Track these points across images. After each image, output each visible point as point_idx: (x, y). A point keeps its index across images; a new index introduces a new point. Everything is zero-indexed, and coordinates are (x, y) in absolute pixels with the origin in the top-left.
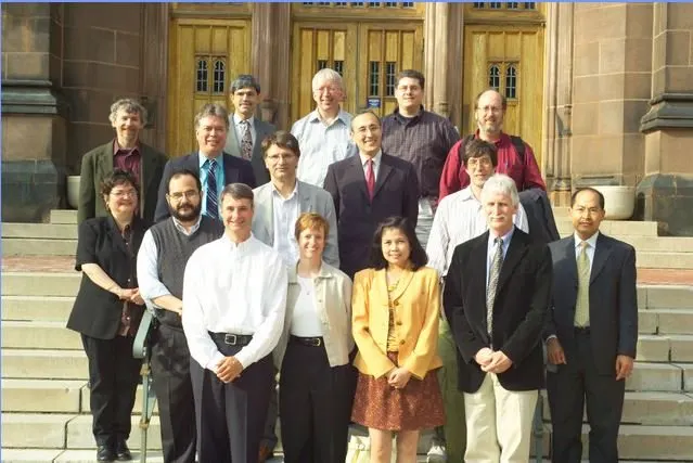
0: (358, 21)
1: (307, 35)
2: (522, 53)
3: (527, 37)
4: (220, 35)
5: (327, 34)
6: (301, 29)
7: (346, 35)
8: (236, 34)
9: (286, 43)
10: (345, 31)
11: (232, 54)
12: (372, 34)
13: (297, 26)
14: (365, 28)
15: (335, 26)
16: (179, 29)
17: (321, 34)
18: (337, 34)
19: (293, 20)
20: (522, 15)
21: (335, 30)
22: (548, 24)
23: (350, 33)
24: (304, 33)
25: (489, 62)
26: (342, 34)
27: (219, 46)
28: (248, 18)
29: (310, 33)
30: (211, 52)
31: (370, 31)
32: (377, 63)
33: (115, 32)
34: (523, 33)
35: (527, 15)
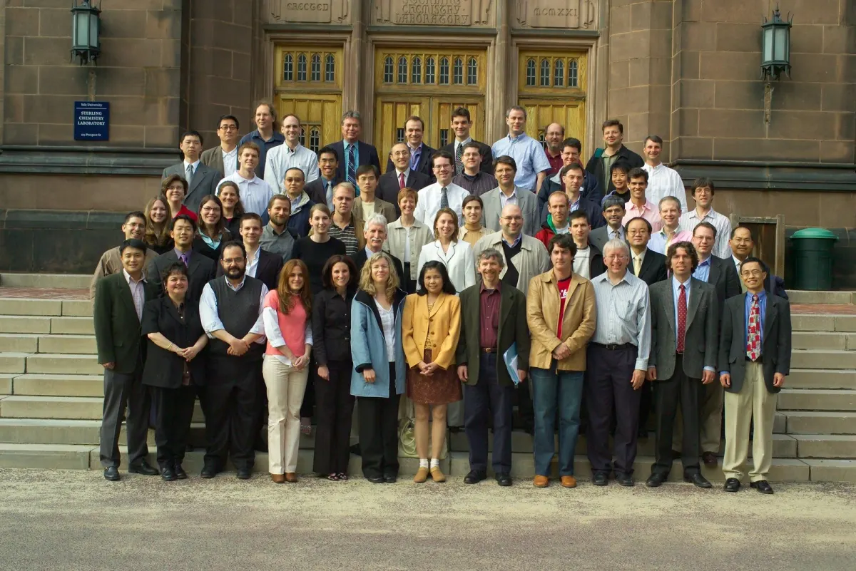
0: (430, 96)
1: (388, 108)
2: (566, 122)
3: (570, 109)
4: (315, 107)
5: (404, 106)
6: (383, 103)
7: (420, 108)
8: (328, 107)
9: (370, 115)
10: (419, 104)
11: (326, 123)
12: (442, 107)
13: (379, 100)
14: (436, 102)
15: (410, 100)
16: (282, 102)
17: (399, 106)
18: (413, 106)
19: (376, 95)
20: (567, 91)
21: (411, 103)
22: (588, 99)
23: (423, 106)
24: (386, 106)
25: (539, 130)
26: (417, 106)
27: (315, 117)
28: (339, 94)
29: (390, 106)
30: (308, 121)
31: (440, 104)
32: (447, 130)
33: (231, 107)
34: (568, 106)
35: (571, 91)
